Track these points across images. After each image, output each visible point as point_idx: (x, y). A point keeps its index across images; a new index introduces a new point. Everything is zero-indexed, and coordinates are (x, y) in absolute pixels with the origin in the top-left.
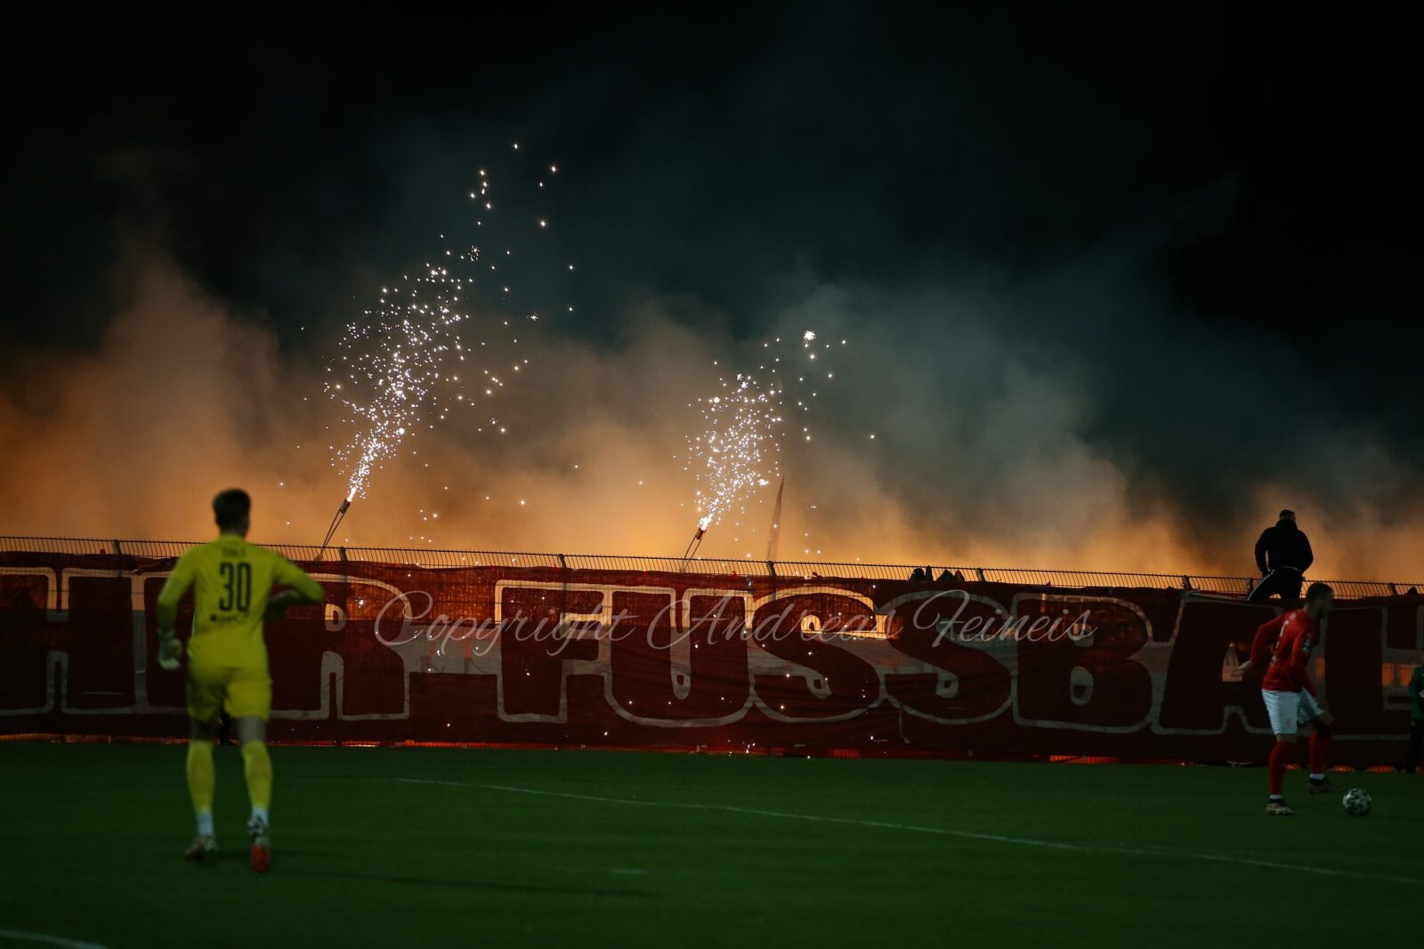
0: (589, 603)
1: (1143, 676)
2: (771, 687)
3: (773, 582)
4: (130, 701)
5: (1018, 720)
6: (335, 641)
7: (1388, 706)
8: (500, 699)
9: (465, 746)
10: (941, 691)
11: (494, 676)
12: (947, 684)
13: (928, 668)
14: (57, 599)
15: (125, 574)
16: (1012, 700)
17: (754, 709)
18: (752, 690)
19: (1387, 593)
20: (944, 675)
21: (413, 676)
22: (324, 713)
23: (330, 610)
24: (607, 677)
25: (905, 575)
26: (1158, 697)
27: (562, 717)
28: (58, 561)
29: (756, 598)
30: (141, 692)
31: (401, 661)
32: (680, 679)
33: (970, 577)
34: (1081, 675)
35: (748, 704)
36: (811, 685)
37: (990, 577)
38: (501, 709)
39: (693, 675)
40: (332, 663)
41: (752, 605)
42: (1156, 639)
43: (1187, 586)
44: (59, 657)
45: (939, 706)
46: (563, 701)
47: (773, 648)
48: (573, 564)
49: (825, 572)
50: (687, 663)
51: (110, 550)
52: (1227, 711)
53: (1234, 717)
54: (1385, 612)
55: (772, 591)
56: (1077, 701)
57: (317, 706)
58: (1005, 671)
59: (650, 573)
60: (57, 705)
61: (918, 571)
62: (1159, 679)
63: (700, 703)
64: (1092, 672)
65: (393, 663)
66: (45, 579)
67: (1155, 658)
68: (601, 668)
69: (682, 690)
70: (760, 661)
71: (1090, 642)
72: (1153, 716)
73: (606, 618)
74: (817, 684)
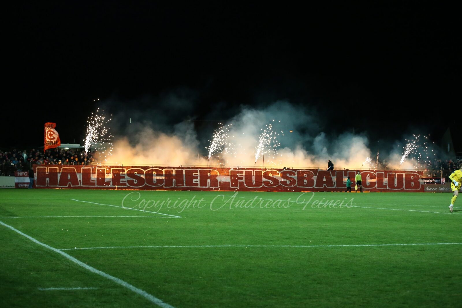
0: (242, 172)
1: (313, 181)
2: (266, 183)
3: (266, 169)
4: (183, 186)
5: (297, 187)
6: (209, 178)
8: (230, 185)
9: (226, 191)
10: (287, 183)
11: (229, 182)
12: (288, 182)
13: (286, 180)
14: (174, 173)
15: (182, 169)
16: (297, 184)
17: (263, 186)
18: (263, 183)
19: (344, 169)
20: (288, 181)
21: (219, 182)
22: (208, 187)
23: (208, 174)
24: (244, 182)
25: (283, 168)
26: (315, 183)
27: (238, 187)
28: (174, 168)
30: (185, 184)
32: (254, 182)
33: (291, 168)
34: (305, 181)
35: (262, 185)
36: (271, 183)
37: (294, 168)
39: (256, 182)
40: (209, 181)
41: (263, 172)
42: (315, 176)
43: (319, 169)
44: (174, 180)
45: (287, 185)
46: (239, 185)
48: (240, 167)
49: (273, 168)
50: (254, 180)
51: (180, 166)
52: (324, 185)
53: (325, 186)
54: (344, 172)
55: (265, 170)
56: (305, 184)
57: (207, 186)
58: (296, 180)
59: (250, 168)
60: (174, 186)
61: (284, 168)
62: (315, 181)
63: (256, 185)
64: (307, 180)
65: (217, 181)
66: (172, 170)
67: (315, 178)
68: (243, 180)
69: (254, 183)
70: (264, 179)
71: (306, 176)
72: (315, 186)
73: (244, 174)
74: (271, 182)
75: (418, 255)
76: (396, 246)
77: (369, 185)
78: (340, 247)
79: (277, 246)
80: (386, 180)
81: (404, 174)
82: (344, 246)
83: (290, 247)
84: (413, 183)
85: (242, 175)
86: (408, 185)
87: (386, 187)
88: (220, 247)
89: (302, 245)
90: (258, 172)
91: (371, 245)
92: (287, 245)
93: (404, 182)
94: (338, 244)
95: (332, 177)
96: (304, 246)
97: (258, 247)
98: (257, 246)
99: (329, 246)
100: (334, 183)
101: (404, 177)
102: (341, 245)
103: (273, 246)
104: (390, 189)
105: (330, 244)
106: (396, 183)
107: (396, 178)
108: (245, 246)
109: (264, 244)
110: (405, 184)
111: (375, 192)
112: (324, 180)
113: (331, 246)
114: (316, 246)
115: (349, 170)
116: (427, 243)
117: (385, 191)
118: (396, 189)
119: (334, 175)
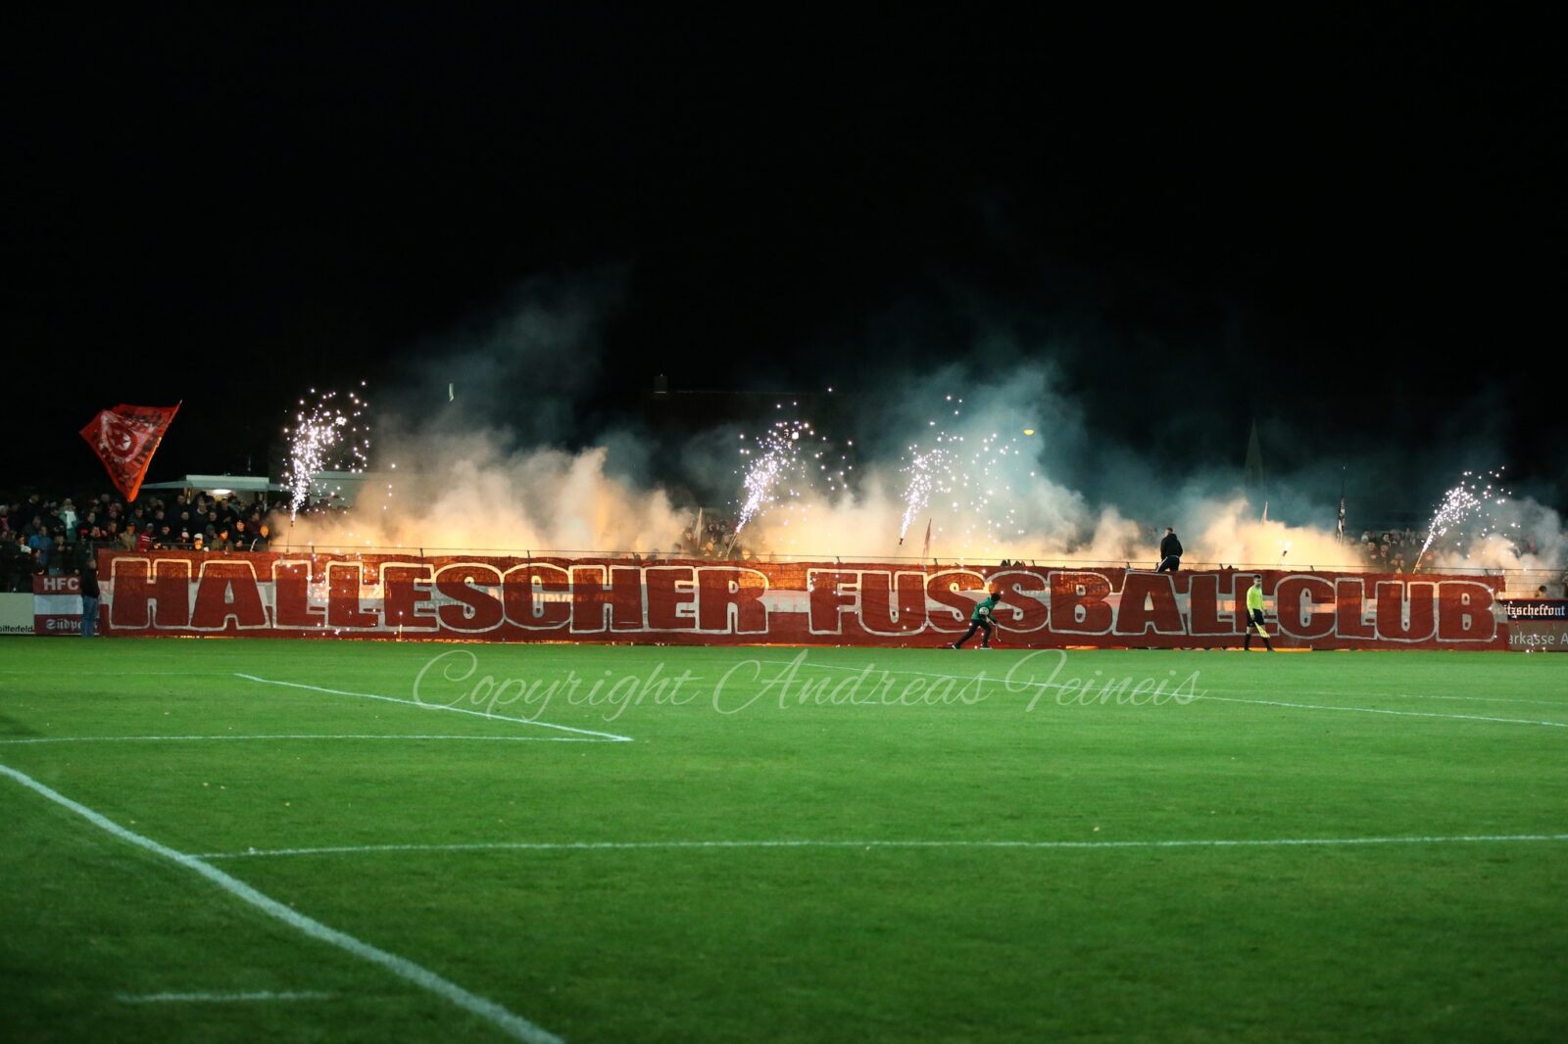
0: (852, 578)
1: (1108, 609)
2: (939, 618)
3: (937, 568)
4: (641, 626)
5: (1052, 630)
6: (733, 598)
7: (1219, 620)
8: (810, 623)
9: (794, 645)
10: (1015, 617)
11: (807, 613)
12: (1018, 614)
13: (1009, 607)
14: (606, 580)
15: (637, 568)
16: (1049, 620)
17: (928, 627)
18: (927, 618)
19: (1219, 568)
20: (1017, 610)
21: (770, 613)
22: (729, 631)
23: (731, 583)
24: (860, 613)
25: (998, 563)
26: (1115, 618)
27: (839, 632)
28: (607, 562)
29: (929, 575)
30: (645, 622)
31: (764, 607)
32: (894, 613)
33: (1029, 564)
34: (1080, 609)
36: (955, 615)
37: (1038, 564)
38: (811, 628)
39: (900, 612)
40: (732, 608)
41: (927, 579)
42: (1114, 591)
43: (1129, 566)
44: (608, 606)
45: (1014, 624)
46: (840, 624)
47: (936, 599)
48: (844, 561)
49: (964, 563)
50: (897, 606)
51: (631, 556)
52: (1147, 624)
53: (1150, 627)
54: (1217, 576)
55: (936, 572)
56: (1078, 621)
57: (726, 628)
58: (1045, 608)
59: (879, 565)
60: (608, 628)
62: (1116, 608)
63: (904, 624)
64: (1085, 607)
65: (761, 609)
66: (601, 571)
67: (1114, 600)
68: (856, 608)
69: (895, 619)
70: (931, 605)
71: (1084, 593)
72: (1113, 627)
73: (858, 585)
74: (958, 615)
75: (1486, 877)
76: (1403, 846)
77: (1308, 624)
78: (1205, 847)
79: (978, 844)
80: (1369, 608)
81: (1436, 586)
82: (1218, 843)
83: (1023, 849)
84: (1467, 619)
85: (854, 589)
86: (1451, 626)
87: (1369, 631)
88: (771, 847)
89: (1067, 841)
90: (909, 579)
91: (1315, 842)
92: (1015, 840)
93: (1436, 612)
94: (1199, 838)
95: (1178, 597)
96: (1074, 844)
97: (909, 849)
98: (904, 843)
99: (1165, 844)
100: (1185, 616)
101: (1436, 594)
102: (1207, 840)
103: (965, 843)
104: (1385, 639)
105: (1169, 835)
106: (1406, 618)
107: (1406, 600)
108: (861, 843)
109: (931, 837)
110: (1440, 623)
111: (1332, 649)
112: (1149, 606)
113: (1171, 843)
114: (1116, 844)
115: (1237, 571)
116: (1518, 834)
117: (1366, 645)
118: (1408, 641)
119: (1182, 590)
